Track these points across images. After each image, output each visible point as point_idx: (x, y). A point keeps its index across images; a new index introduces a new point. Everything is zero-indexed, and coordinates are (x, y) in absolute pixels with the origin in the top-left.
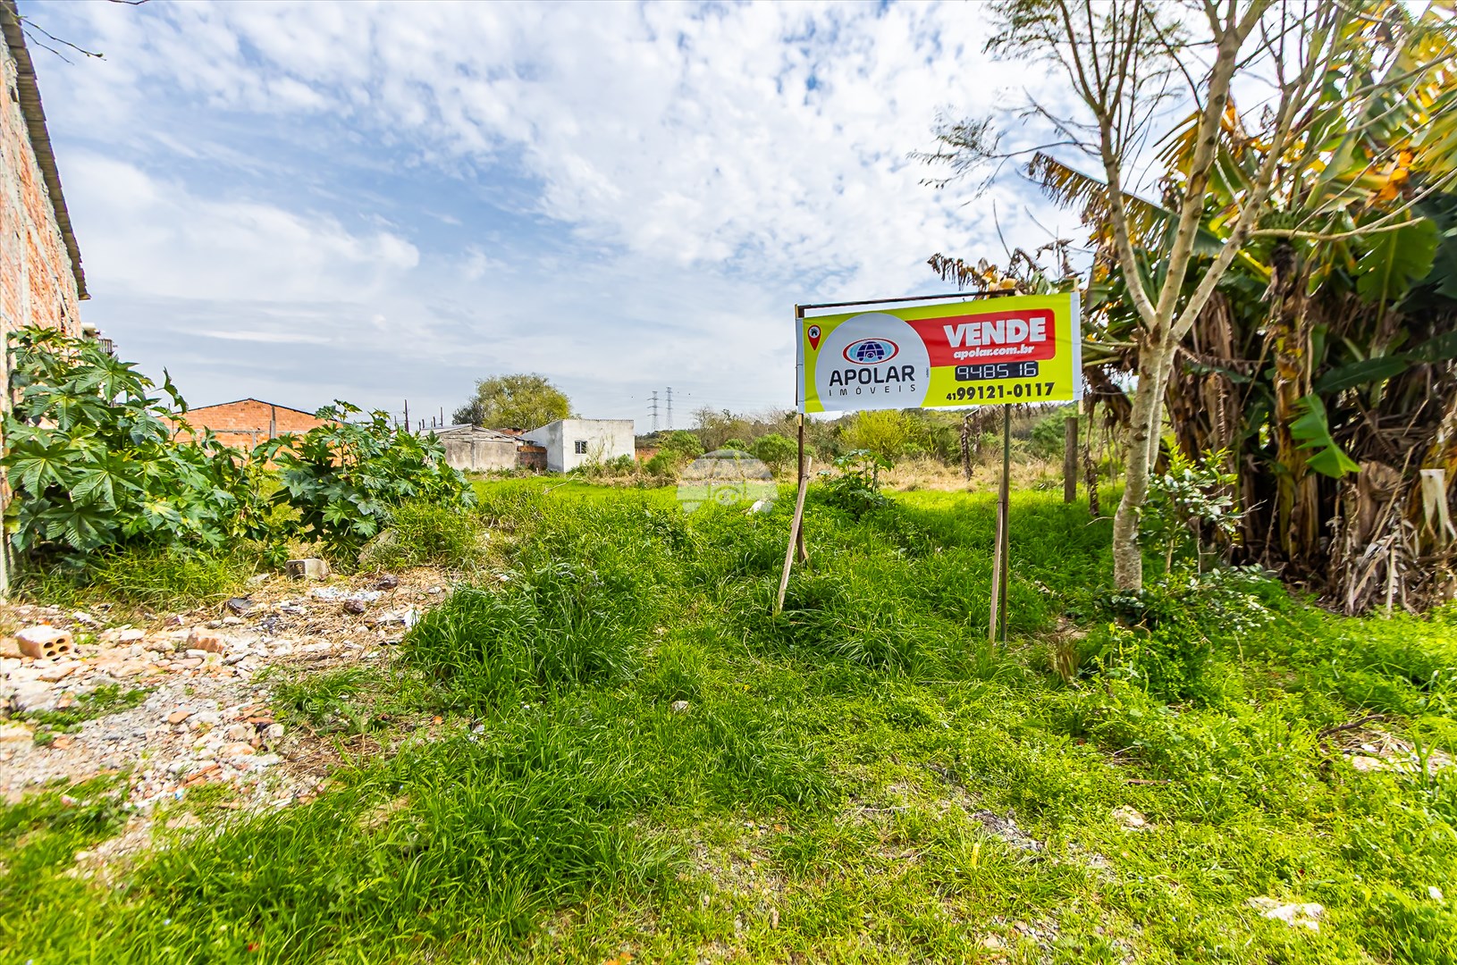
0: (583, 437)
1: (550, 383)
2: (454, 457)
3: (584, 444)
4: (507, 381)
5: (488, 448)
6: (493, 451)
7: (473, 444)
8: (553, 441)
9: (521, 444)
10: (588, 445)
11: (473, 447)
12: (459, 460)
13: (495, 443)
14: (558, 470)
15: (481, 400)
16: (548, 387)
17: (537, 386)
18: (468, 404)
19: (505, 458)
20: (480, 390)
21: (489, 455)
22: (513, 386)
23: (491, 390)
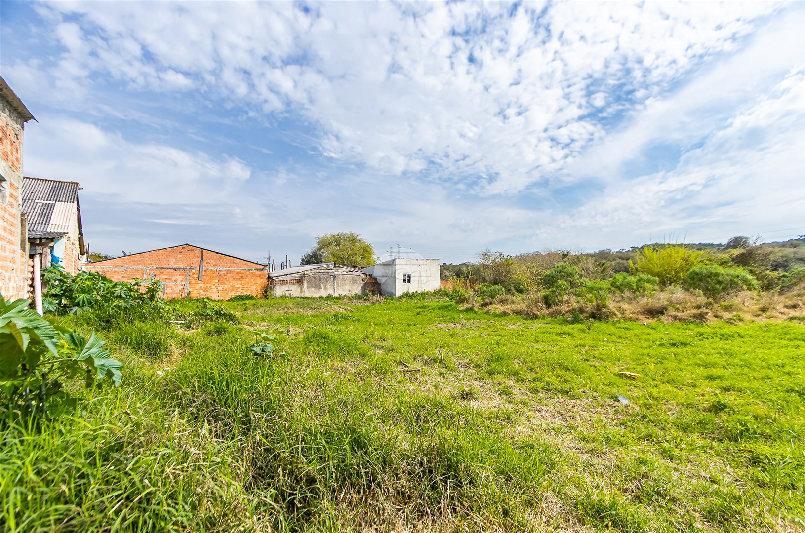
0: (408, 272)
2: (322, 286)
3: (409, 276)
5: (344, 280)
6: (348, 282)
7: (334, 277)
8: (386, 274)
9: (365, 277)
10: (412, 277)
11: (334, 279)
12: (325, 288)
13: (348, 276)
14: (392, 295)
19: (355, 286)
21: (344, 284)
22: (338, 239)
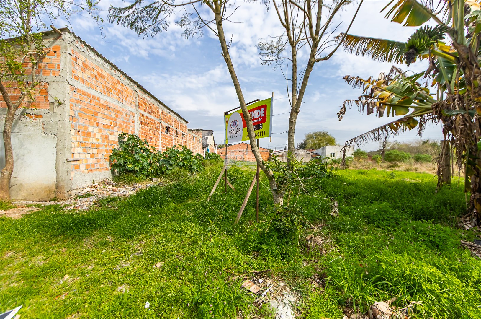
0: (333, 152)
1: (328, 133)
4: (314, 134)
5: (302, 155)
7: (297, 154)
8: (323, 153)
9: (313, 154)
10: (335, 155)
13: (304, 154)
15: (306, 140)
16: (328, 135)
17: (324, 134)
18: (302, 142)
19: (307, 158)
20: (306, 137)
22: (317, 135)
23: (310, 137)
